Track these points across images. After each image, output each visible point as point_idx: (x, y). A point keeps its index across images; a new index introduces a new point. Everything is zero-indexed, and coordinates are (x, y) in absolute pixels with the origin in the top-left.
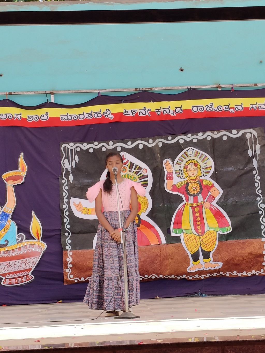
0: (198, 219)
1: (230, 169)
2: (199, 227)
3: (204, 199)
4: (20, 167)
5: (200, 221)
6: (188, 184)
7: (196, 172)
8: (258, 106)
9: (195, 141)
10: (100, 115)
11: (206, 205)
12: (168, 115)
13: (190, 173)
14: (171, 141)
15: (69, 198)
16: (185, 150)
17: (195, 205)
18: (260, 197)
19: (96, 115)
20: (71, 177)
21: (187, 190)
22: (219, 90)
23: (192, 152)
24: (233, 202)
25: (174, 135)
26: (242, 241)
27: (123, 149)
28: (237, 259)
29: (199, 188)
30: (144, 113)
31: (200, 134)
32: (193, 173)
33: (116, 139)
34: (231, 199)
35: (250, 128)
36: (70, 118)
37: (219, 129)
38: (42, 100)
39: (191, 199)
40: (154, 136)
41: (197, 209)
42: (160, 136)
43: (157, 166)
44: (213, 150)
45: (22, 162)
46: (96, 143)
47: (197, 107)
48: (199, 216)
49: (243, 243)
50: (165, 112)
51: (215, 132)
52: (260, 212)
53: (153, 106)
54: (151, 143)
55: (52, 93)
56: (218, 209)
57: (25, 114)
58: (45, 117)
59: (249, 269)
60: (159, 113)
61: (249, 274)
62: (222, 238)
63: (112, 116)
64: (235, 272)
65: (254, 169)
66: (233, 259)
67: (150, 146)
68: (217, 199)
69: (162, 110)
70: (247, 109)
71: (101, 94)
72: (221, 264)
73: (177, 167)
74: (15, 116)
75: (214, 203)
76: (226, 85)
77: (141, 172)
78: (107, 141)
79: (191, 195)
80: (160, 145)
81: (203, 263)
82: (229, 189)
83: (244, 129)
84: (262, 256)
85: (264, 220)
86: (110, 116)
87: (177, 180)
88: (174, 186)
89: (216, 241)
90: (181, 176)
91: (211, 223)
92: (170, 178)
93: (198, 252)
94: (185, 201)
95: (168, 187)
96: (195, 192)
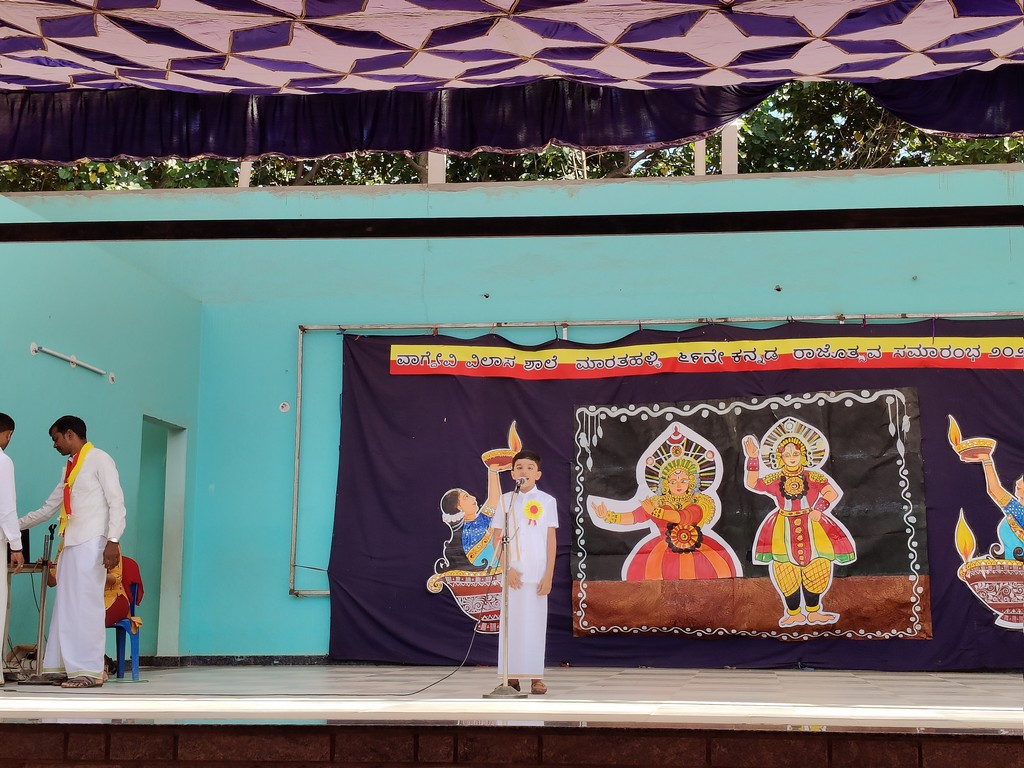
0: (800, 538)
1: (857, 456)
2: (800, 552)
3: (811, 504)
4: (510, 442)
5: (803, 541)
6: (783, 479)
7: (798, 459)
8: (907, 350)
9: (797, 406)
10: (639, 362)
11: (815, 516)
12: (752, 363)
13: (788, 461)
14: (755, 405)
15: (585, 496)
16: (780, 422)
17: (794, 514)
18: (908, 504)
19: (633, 362)
20: (590, 462)
21: (782, 490)
22: (841, 322)
23: (791, 425)
24: (860, 511)
25: (762, 396)
26: (874, 578)
27: (677, 418)
28: (865, 608)
29: (802, 486)
30: (713, 359)
31: (807, 395)
32: (793, 460)
33: (664, 401)
34: (858, 507)
35: (892, 388)
36: (591, 365)
37: (838, 389)
38: (550, 337)
39: (788, 504)
40: (728, 397)
41: (798, 522)
42: (739, 397)
43: (731, 448)
44: (829, 424)
45: (513, 435)
46: (632, 407)
47: (802, 350)
48: (802, 533)
49: (877, 582)
50: (747, 358)
51: (833, 394)
52: (908, 531)
53: (728, 348)
54: (722, 410)
55: (565, 325)
56: (834, 523)
57: (521, 358)
58: (552, 364)
59: (886, 628)
60: (737, 359)
61: (887, 636)
62: (839, 571)
63: (659, 363)
64: (862, 632)
65: (898, 457)
66: (858, 609)
67: (720, 413)
68: (833, 505)
69: (743, 354)
70: (888, 355)
71: (643, 327)
72: (837, 616)
73: (765, 450)
74: (505, 361)
76: (853, 315)
77: (704, 455)
78: (649, 403)
79: (788, 498)
80: (738, 412)
81: (806, 614)
82: (855, 489)
83: (882, 389)
84: (910, 605)
85: (915, 544)
86: (657, 363)
87: (765, 472)
88: (760, 481)
89: (829, 576)
90: (773, 464)
91: (821, 546)
92: (754, 468)
93: (797, 594)
94: (778, 508)
95: (749, 482)
96: (796, 492)
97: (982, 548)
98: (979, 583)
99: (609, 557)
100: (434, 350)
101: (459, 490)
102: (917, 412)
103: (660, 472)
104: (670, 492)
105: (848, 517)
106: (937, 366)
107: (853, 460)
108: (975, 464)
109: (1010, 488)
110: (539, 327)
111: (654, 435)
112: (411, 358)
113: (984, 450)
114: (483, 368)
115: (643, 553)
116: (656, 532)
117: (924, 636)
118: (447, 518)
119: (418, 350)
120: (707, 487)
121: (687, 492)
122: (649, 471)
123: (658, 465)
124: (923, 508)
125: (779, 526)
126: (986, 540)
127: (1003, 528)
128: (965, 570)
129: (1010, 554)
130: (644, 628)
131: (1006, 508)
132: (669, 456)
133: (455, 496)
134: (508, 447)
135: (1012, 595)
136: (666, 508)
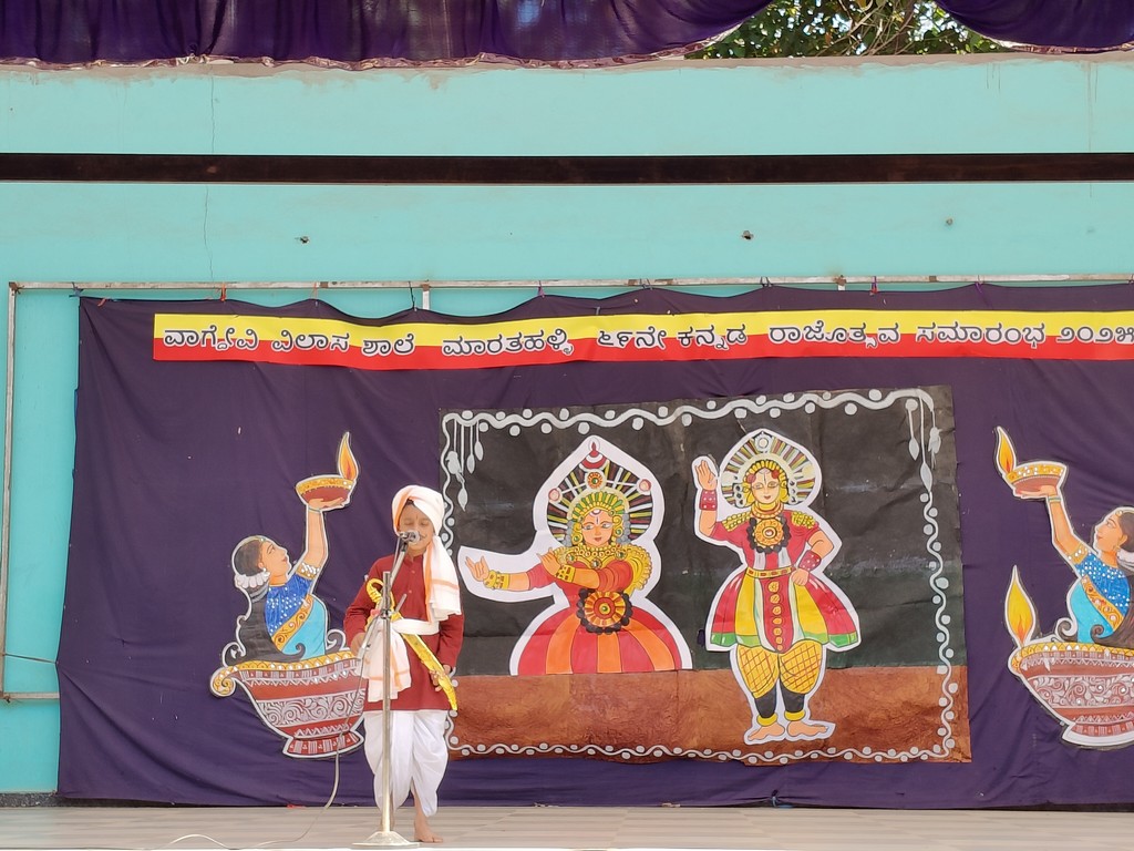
0: (777, 610)
1: (863, 488)
2: (777, 631)
3: (793, 561)
4: (341, 467)
5: (781, 615)
6: (753, 522)
7: (774, 493)
8: (937, 331)
9: (775, 414)
10: (539, 344)
12: (707, 348)
13: (760, 494)
14: (713, 412)
15: (455, 548)
16: (750, 436)
17: (769, 574)
18: (937, 560)
19: (530, 344)
20: (463, 497)
21: (751, 538)
22: (841, 288)
23: (765, 440)
24: (865, 570)
25: (722, 397)
26: (886, 670)
27: (595, 430)
28: (872, 715)
29: (781, 533)
30: (649, 339)
31: (789, 397)
32: (767, 495)
33: (577, 403)
34: (862, 563)
35: (914, 386)
36: (466, 349)
37: (835, 386)
38: (401, 304)
39: (760, 560)
40: (672, 398)
41: (774, 586)
42: (688, 399)
43: (676, 476)
44: (821, 439)
45: (345, 454)
46: (528, 413)
47: (782, 329)
48: (780, 604)
49: (890, 676)
50: (701, 340)
51: (827, 394)
52: (936, 600)
53: (672, 325)
54: (664, 417)
55: (425, 287)
56: (827, 588)
57: (358, 336)
58: (406, 346)
59: (903, 744)
60: (686, 341)
61: (904, 757)
62: (836, 661)
63: (569, 346)
64: (867, 750)
65: (923, 489)
66: (862, 716)
67: (660, 423)
68: (826, 561)
69: (695, 334)
70: (908, 338)
71: (546, 292)
72: (832, 727)
73: (727, 479)
74: (333, 341)
75: (818, 572)
76: (858, 276)
77: (635, 487)
78: (554, 407)
79: (760, 550)
80: (687, 421)
81: (785, 723)
82: (859, 538)
83: (899, 388)
84: (937, 710)
85: (947, 619)
86: (566, 347)
87: (726, 511)
88: (718, 525)
89: (819, 667)
90: (738, 500)
91: (808, 621)
92: (710, 505)
93: (772, 694)
94: (745, 565)
95: (702, 528)
96: (771, 542)
97: (1046, 626)
98: (1040, 677)
99: (492, 640)
100: (223, 322)
101: (261, 538)
102: (951, 423)
103: (569, 511)
104: (583, 541)
105: (849, 578)
106: (980, 355)
107: (855, 494)
108: (1036, 500)
109: (1086, 534)
110: (388, 289)
111: (560, 455)
112: (186, 335)
113: (1051, 481)
114: (298, 352)
115: (542, 634)
116: (562, 602)
117: (959, 757)
118: (242, 582)
119: (198, 323)
120: (639, 535)
121: (610, 541)
122: (553, 511)
123: (566, 501)
124: (958, 565)
125: (746, 590)
126: (1050, 613)
127: (1073, 596)
128: (1019, 659)
129: (1086, 634)
130: (544, 746)
131: (1080, 567)
132: (584, 488)
133: (256, 547)
134: (336, 472)
135: (1088, 696)
136: (578, 565)
